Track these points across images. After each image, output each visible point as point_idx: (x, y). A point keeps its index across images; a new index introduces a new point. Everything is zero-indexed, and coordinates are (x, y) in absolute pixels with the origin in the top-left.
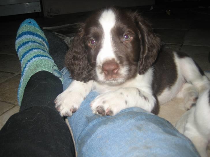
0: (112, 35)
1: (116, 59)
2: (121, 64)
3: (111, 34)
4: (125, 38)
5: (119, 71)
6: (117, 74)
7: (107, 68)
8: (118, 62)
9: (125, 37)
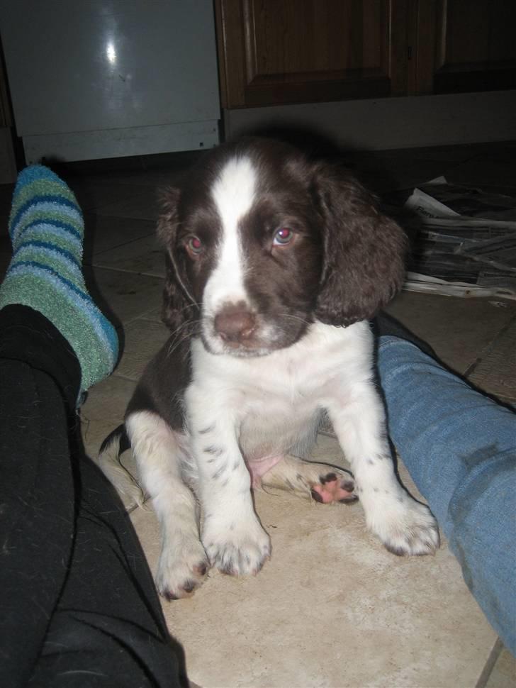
0: (240, 234)
1: (248, 302)
2: (262, 315)
3: (239, 231)
4: (280, 236)
5: (257, 333)
6: (251, 338)
7: (227, 325)
8: (254, 310)
9: (281, 233)
